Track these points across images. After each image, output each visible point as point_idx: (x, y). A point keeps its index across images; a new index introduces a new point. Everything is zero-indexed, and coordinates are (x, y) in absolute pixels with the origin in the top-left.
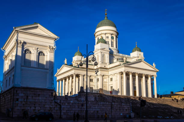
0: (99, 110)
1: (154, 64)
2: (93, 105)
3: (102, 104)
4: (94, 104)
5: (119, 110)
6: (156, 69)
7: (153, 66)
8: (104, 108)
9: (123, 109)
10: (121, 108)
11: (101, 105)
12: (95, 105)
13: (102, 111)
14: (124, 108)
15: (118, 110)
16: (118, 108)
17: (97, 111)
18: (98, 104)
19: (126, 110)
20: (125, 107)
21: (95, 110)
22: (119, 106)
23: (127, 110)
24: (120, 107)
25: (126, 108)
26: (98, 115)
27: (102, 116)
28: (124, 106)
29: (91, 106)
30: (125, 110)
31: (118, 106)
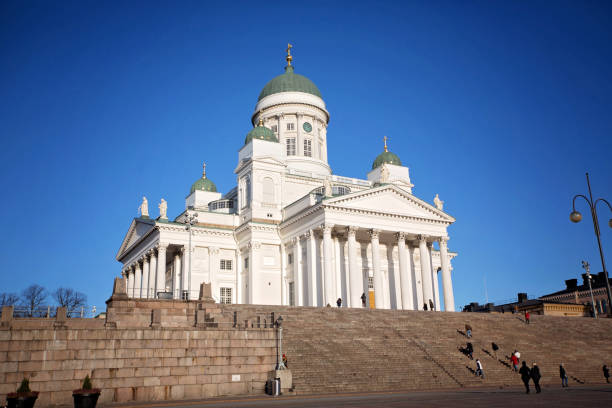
0: (120, 364)
1: (437, 200)
2: (92, 345)
3: (139, 337)
4: (97, 341)
5: (225, 361)
6: (445, 215)
7: (436, 207)
8: (147, 353)
9: (247, 357)
10: (234, 353)
11: (134, 345)
12: (101, 345)
13: (136, 369)
14: (250, 352)
15: (219, 361)
16: (219, 353)
17: (111, 370)
18: (118, 341)
19: (261, 358)
20: (254, 349)
21: (101, 365)
22: (226, 344)
23: (266, 360)
24: (229, 348)
25: (261, 352)
26: (116, 389)
27: (134, 390)
28: (250, 345)
29: (77, 351)
30: (252, 361)
31: (219, 345)
